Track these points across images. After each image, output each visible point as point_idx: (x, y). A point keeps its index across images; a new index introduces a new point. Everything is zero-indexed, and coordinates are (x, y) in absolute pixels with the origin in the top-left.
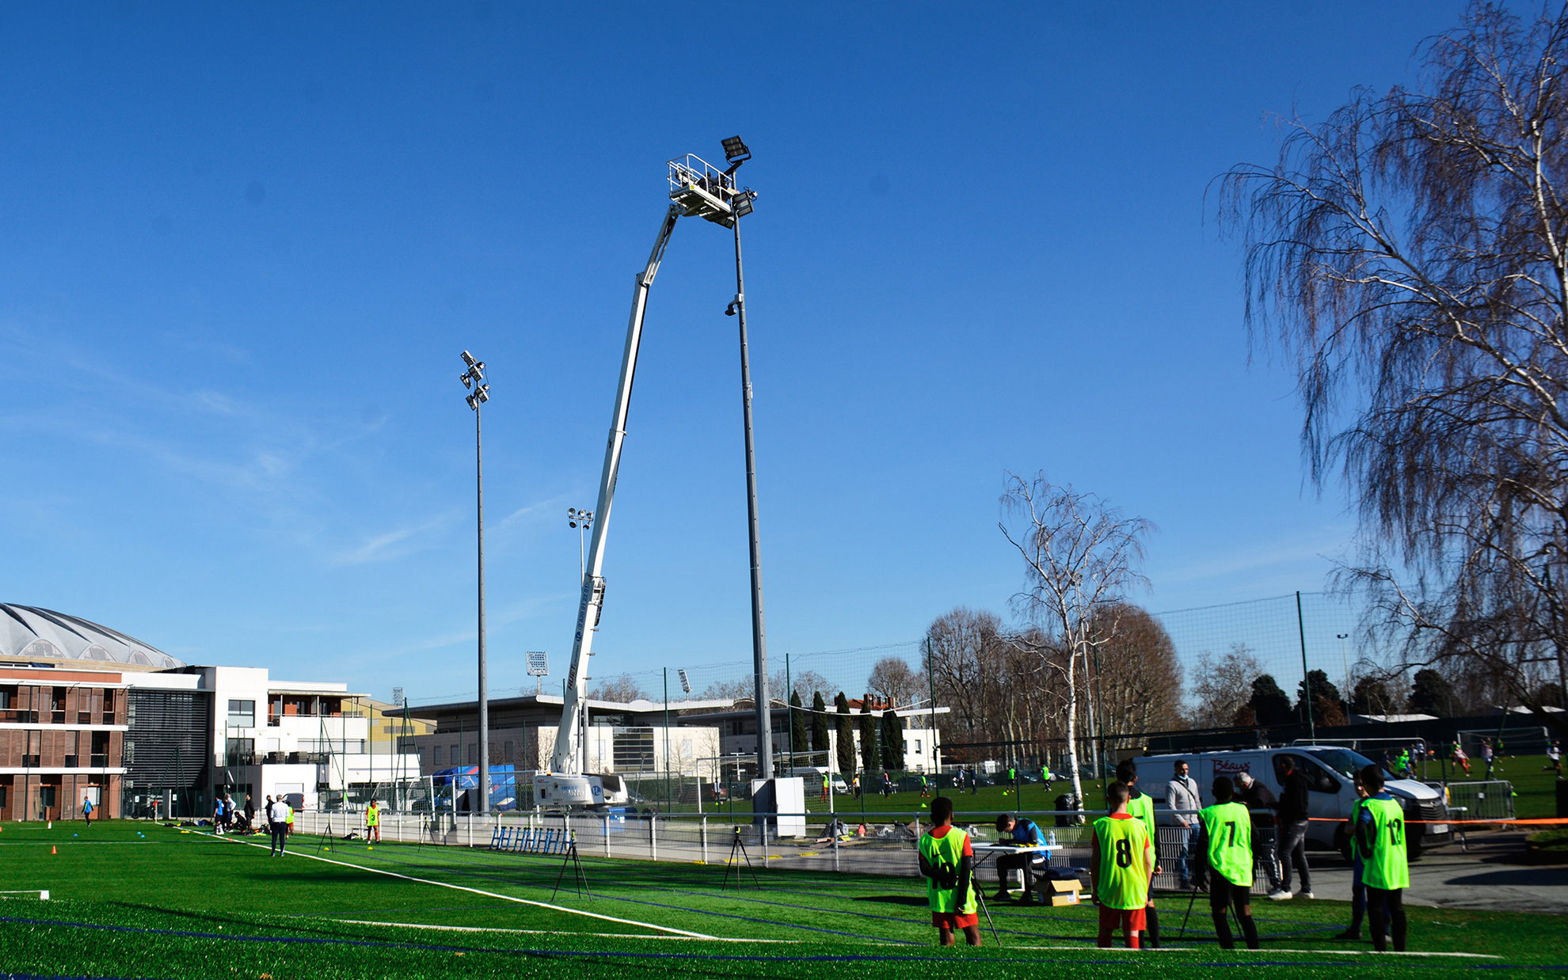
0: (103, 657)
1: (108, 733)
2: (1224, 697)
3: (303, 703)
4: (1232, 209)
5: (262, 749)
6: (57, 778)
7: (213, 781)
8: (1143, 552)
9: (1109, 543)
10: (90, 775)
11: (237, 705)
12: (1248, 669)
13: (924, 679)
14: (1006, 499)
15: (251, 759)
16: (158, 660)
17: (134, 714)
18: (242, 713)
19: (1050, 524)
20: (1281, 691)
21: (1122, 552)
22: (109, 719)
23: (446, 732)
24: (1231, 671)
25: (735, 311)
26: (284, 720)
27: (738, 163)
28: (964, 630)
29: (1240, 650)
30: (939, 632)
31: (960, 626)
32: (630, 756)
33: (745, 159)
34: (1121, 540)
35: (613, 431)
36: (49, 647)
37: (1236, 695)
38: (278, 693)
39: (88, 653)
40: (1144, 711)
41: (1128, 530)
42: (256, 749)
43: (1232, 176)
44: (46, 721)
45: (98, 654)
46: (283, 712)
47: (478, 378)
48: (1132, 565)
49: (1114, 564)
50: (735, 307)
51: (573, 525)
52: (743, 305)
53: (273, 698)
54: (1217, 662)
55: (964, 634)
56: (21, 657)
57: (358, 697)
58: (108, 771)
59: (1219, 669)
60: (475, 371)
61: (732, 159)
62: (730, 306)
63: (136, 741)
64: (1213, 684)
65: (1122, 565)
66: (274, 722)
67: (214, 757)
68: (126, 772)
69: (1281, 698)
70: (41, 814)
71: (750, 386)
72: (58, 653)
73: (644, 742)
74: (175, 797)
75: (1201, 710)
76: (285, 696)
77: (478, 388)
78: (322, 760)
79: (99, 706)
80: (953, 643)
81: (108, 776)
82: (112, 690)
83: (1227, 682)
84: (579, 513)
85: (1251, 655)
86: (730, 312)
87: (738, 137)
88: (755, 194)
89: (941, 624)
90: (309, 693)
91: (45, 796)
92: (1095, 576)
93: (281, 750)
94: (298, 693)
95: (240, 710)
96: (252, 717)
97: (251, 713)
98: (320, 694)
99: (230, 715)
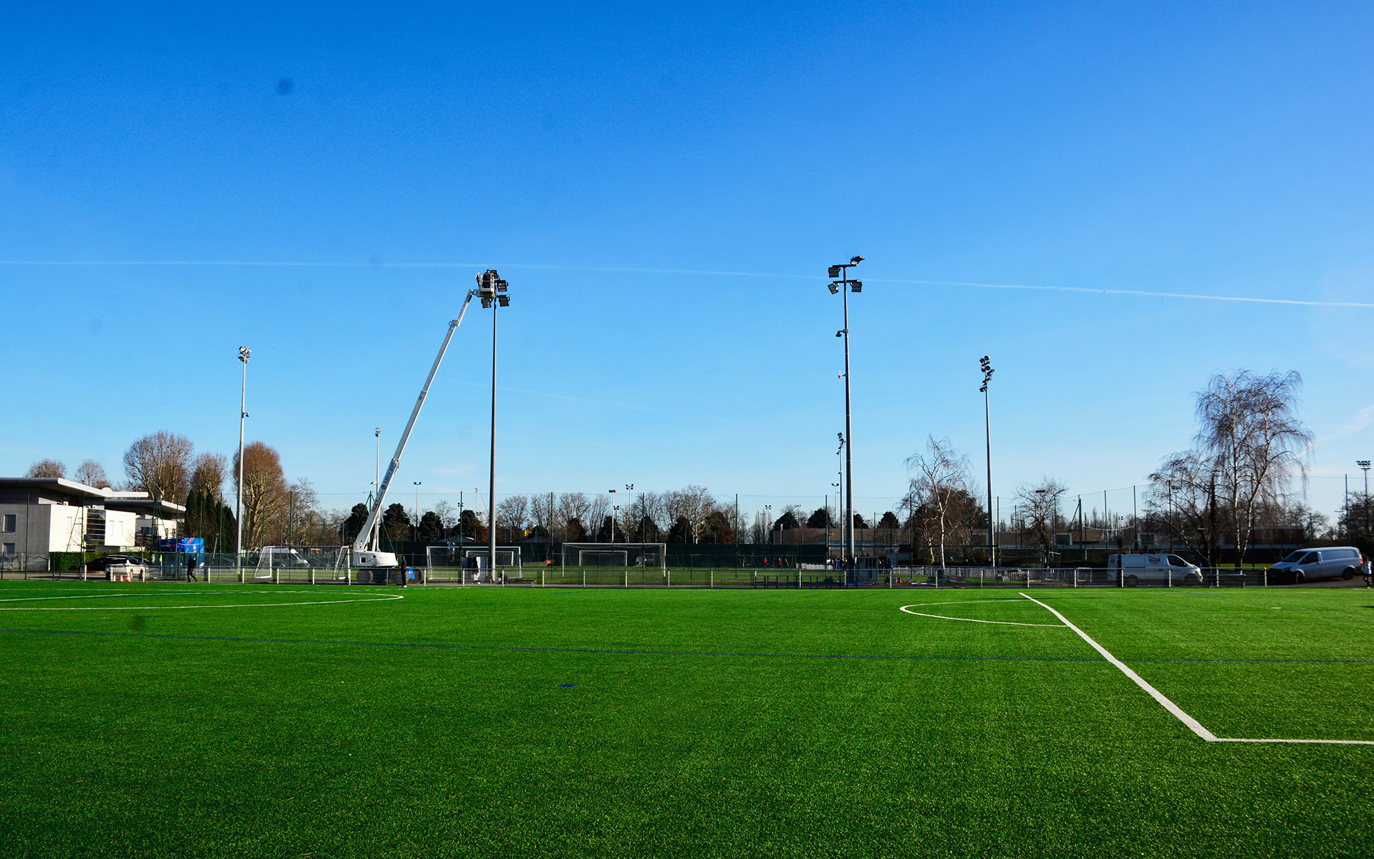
73: (101, 522)
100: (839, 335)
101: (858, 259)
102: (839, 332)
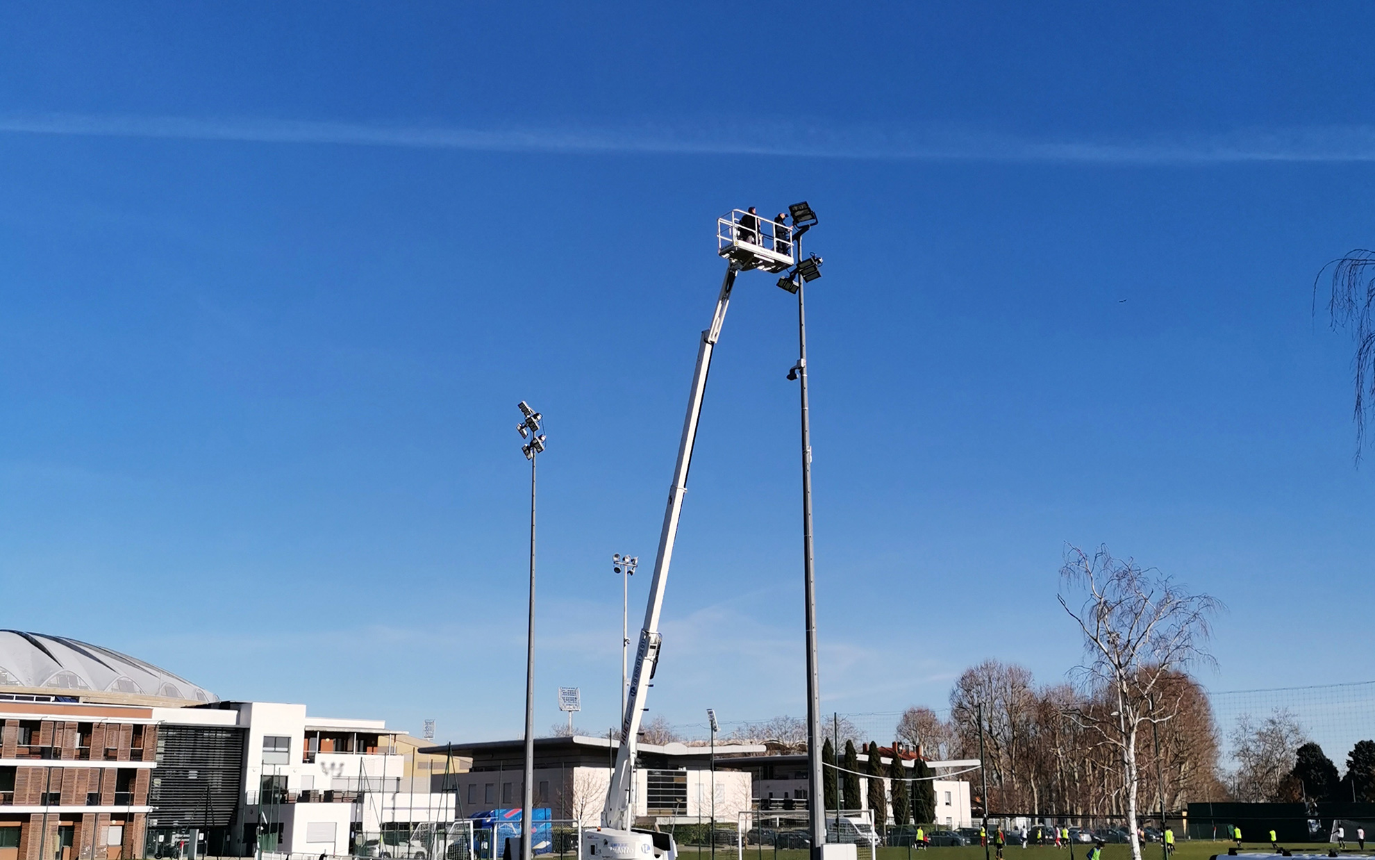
0: (131, 690)
1: (134, 770)
2: (1265, 764)
3: (340, 740)
4: (1347, 298)
5: (295, 788)
6: (77, 817)
7: (244, 818)
8: (1209, 630)
9: (1171, 619)
10: (112, 814)
11: (274, 742)
12: (1291, 735)
13: (952, 729)
14: (1066, 570)
15: (284, 797)
16: (189, 692)
17: (162, 750)
18: (277, 749)
19: (1112, 600)
20: (1328, 760)
21: (1186, 628)
22: (137, 756)
23: (482, 770)
24: (1272, 737)
25: (798, 376)
26: (319, 757)
27: (805, 228)
28: (994, 682)
29: (1282, 715)
30: (969, 682)
31: (990, 678)
32: (664, 799)
33: (812, 225)
34: (1185, 618)
35: (674, 488)
36: (73, 679)
37: (1278, 760)
38: (315, 729)
39: (115, 686)
40: (1180, 772)
41: (1193, 607)
42: (289, 787)
43: (1348, 262)
44: (69, 758)
45: (126, 686)
46: (319, 749)
47: (534, 428)
48: (1197, 642)
49: (1178, 641)
50: (797, 371)
51: (617, 570)
52: (805, 370)
53: (309, 735)
54: (1258, 726)
55: (994, 686)
56: (43, 689)
57: (395, 735)
58: (132, 809)
59: (1260, 734)
60: (532, 422)
61: (799, 225)
62: (792, 371)
63: (163, 778)
64: (1252, 748)
65: (1187, 643)
66: (309, 759)
67: (245, 795)
68: (151, 811)
69: (1329, 768)
70: (57, 853)
71: (809, 449)
72: (83, 685)
73: (677, 786)
74: (201, 837)
75: (1241, 774)
76: (321, 733)
77: (534, 439)
78: (358, 799)
79: (127, 741)
80: (984, 693)
81: (132, 815)
82: (141, 726)
83: (1268, 747)
84: (624, 559)
85: (1295, 721)
86: (792, 376)
87: (806, 203)
88: (821, 260)
89: (971, 675)
90: (346, 730)
91: (63, 835)
92: (1157, 651)
93: (315, 788)
94: (335, 730)
95: (275, 747)
96: (287, 754)
97: (286, 750)
98: (358, 731)
99: (264, 751)
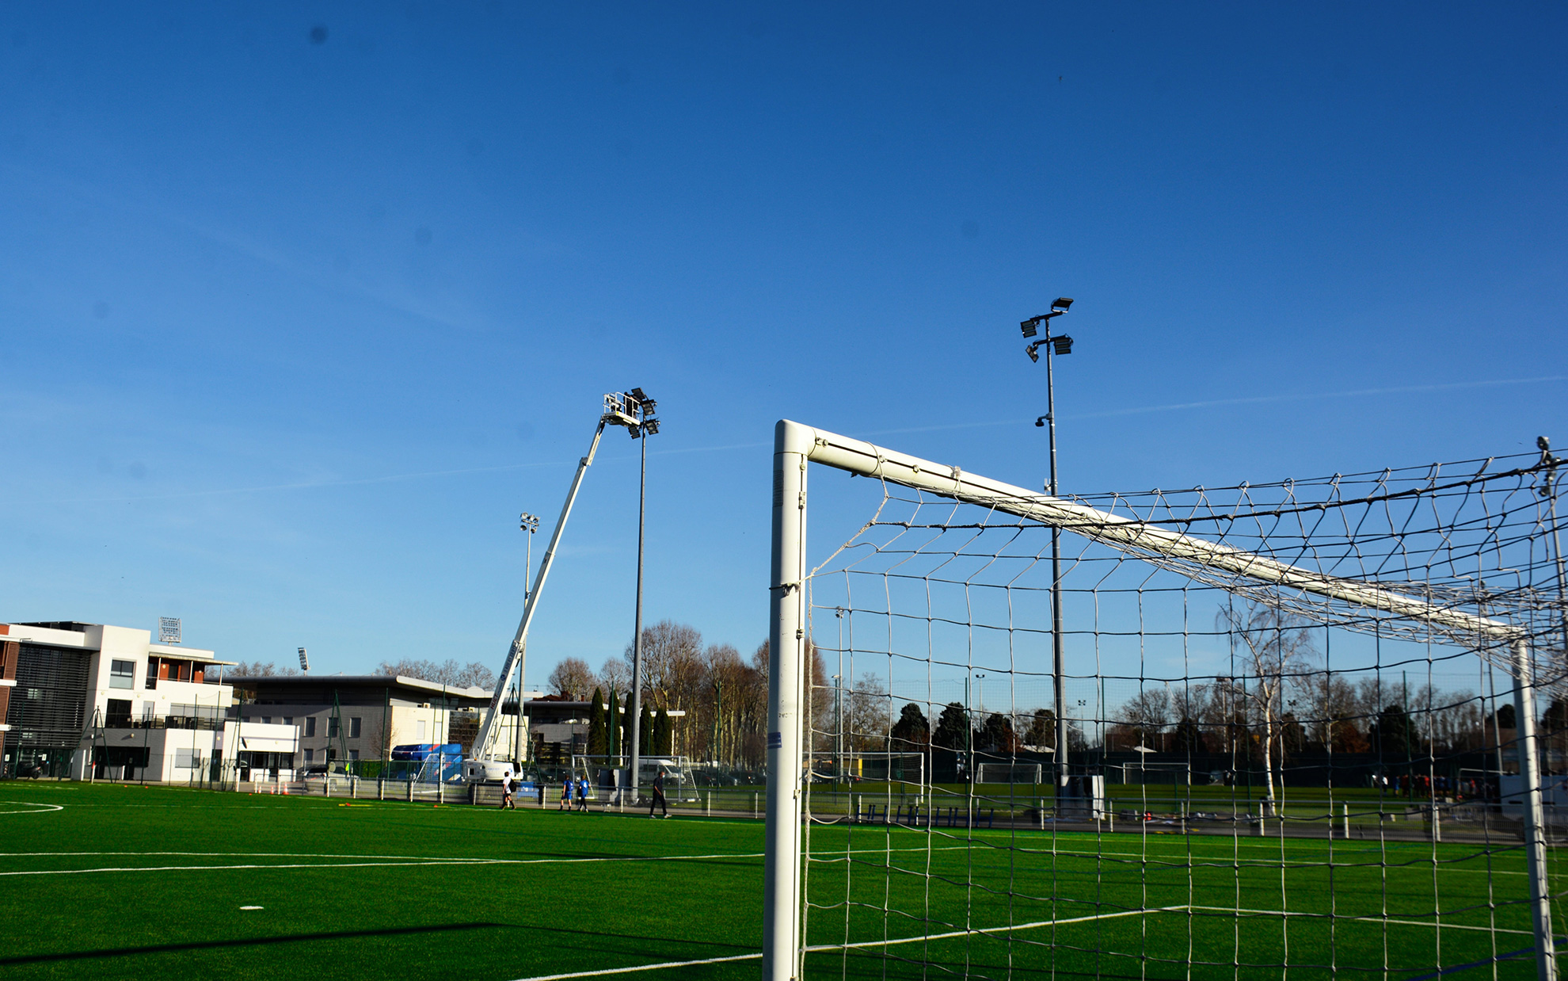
5: (137, 713)
15: (127, 722)
18: (123, 674)
26: (160, 684)
38: (158, 656)
42: (132, 712)
53: (153, 661)
66: (151, 684)
67: (94, 717)
68: (9, 729)
76: (163, 660)
82: (4, 642)
90: (185, 659)
94: (176, 658)
95: (121, 671)
96: (130, 679)
97: (130, 674)
98: (195, 659)
99: (112, 675)
100: (1040, 424)
101: (1065, 303)
102: (1040, 419)
